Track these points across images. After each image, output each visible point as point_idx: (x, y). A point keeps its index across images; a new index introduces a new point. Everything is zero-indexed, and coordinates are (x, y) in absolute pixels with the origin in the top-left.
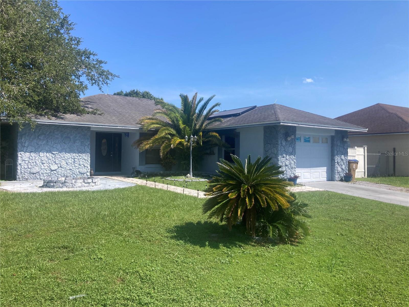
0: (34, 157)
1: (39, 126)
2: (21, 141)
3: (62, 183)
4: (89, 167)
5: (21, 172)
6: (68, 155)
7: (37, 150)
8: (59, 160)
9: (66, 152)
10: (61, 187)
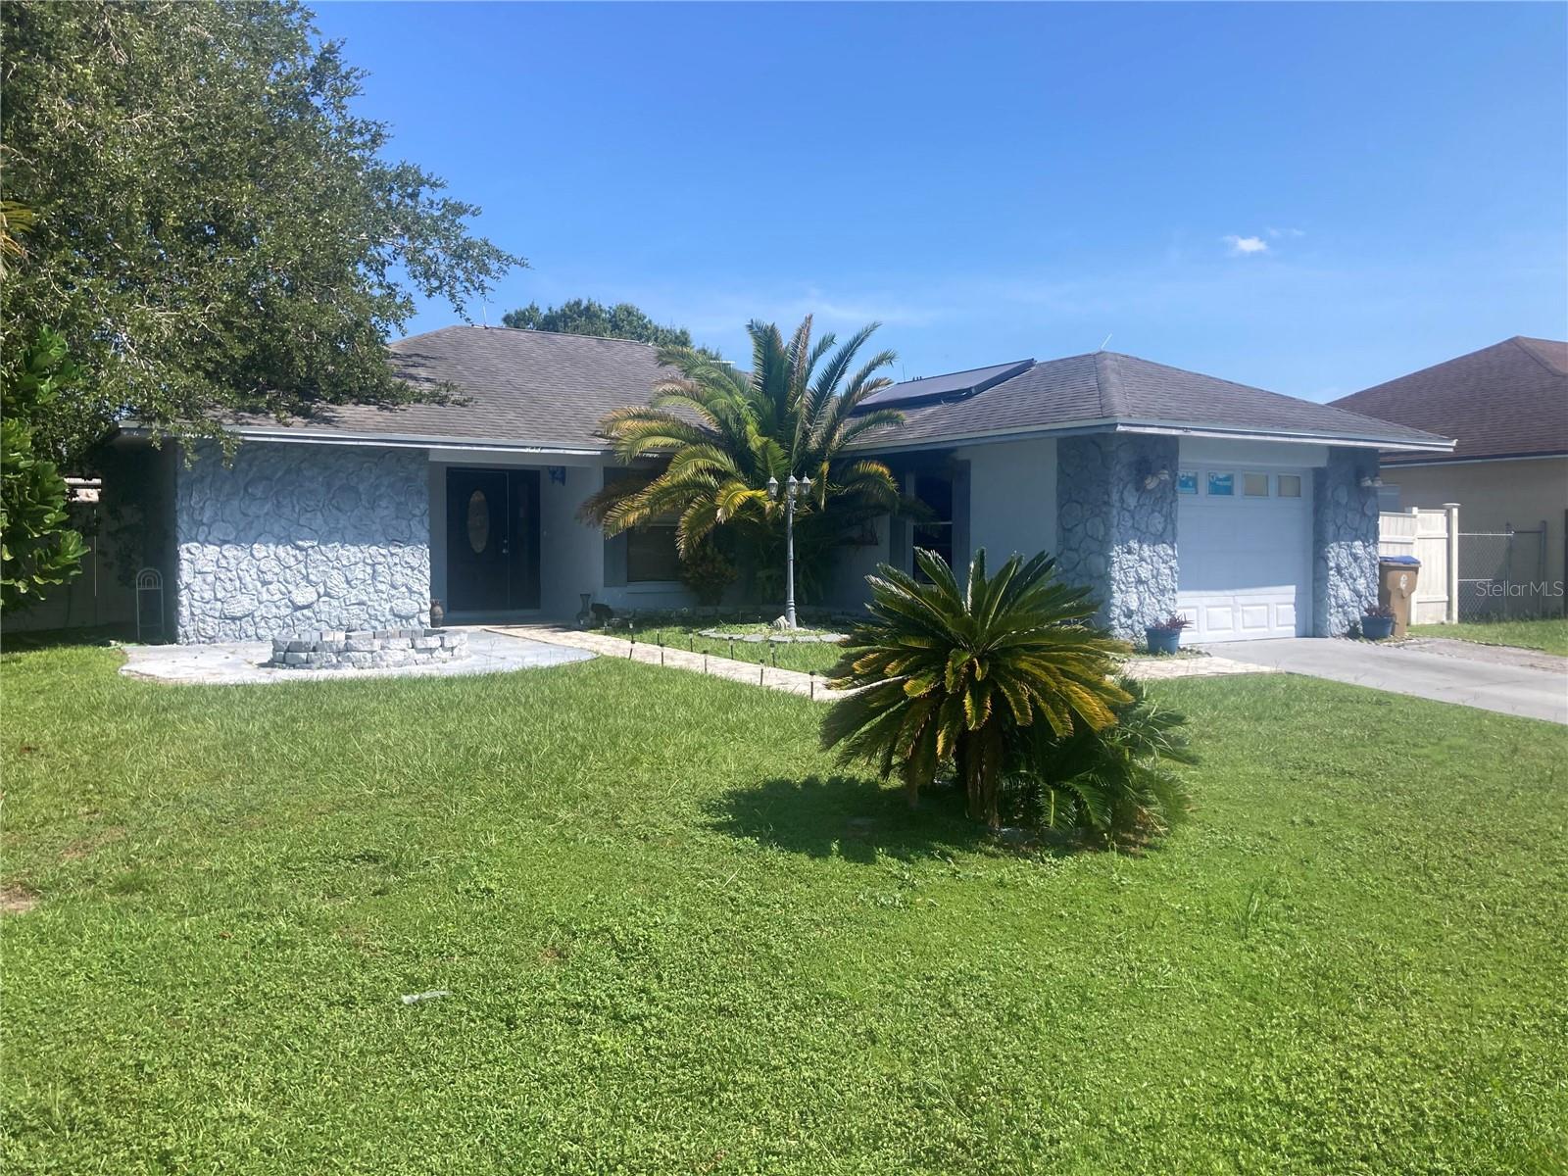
0: (232, 561)
1: (249, 451)
2: (190, 506)
3: (339, 653)
4: (428, 595)
5: (192, 614)
6: (351, 553)
7: (244, 535)
8: (321, 569)
9: (344, 542)
10: (335, 667)
